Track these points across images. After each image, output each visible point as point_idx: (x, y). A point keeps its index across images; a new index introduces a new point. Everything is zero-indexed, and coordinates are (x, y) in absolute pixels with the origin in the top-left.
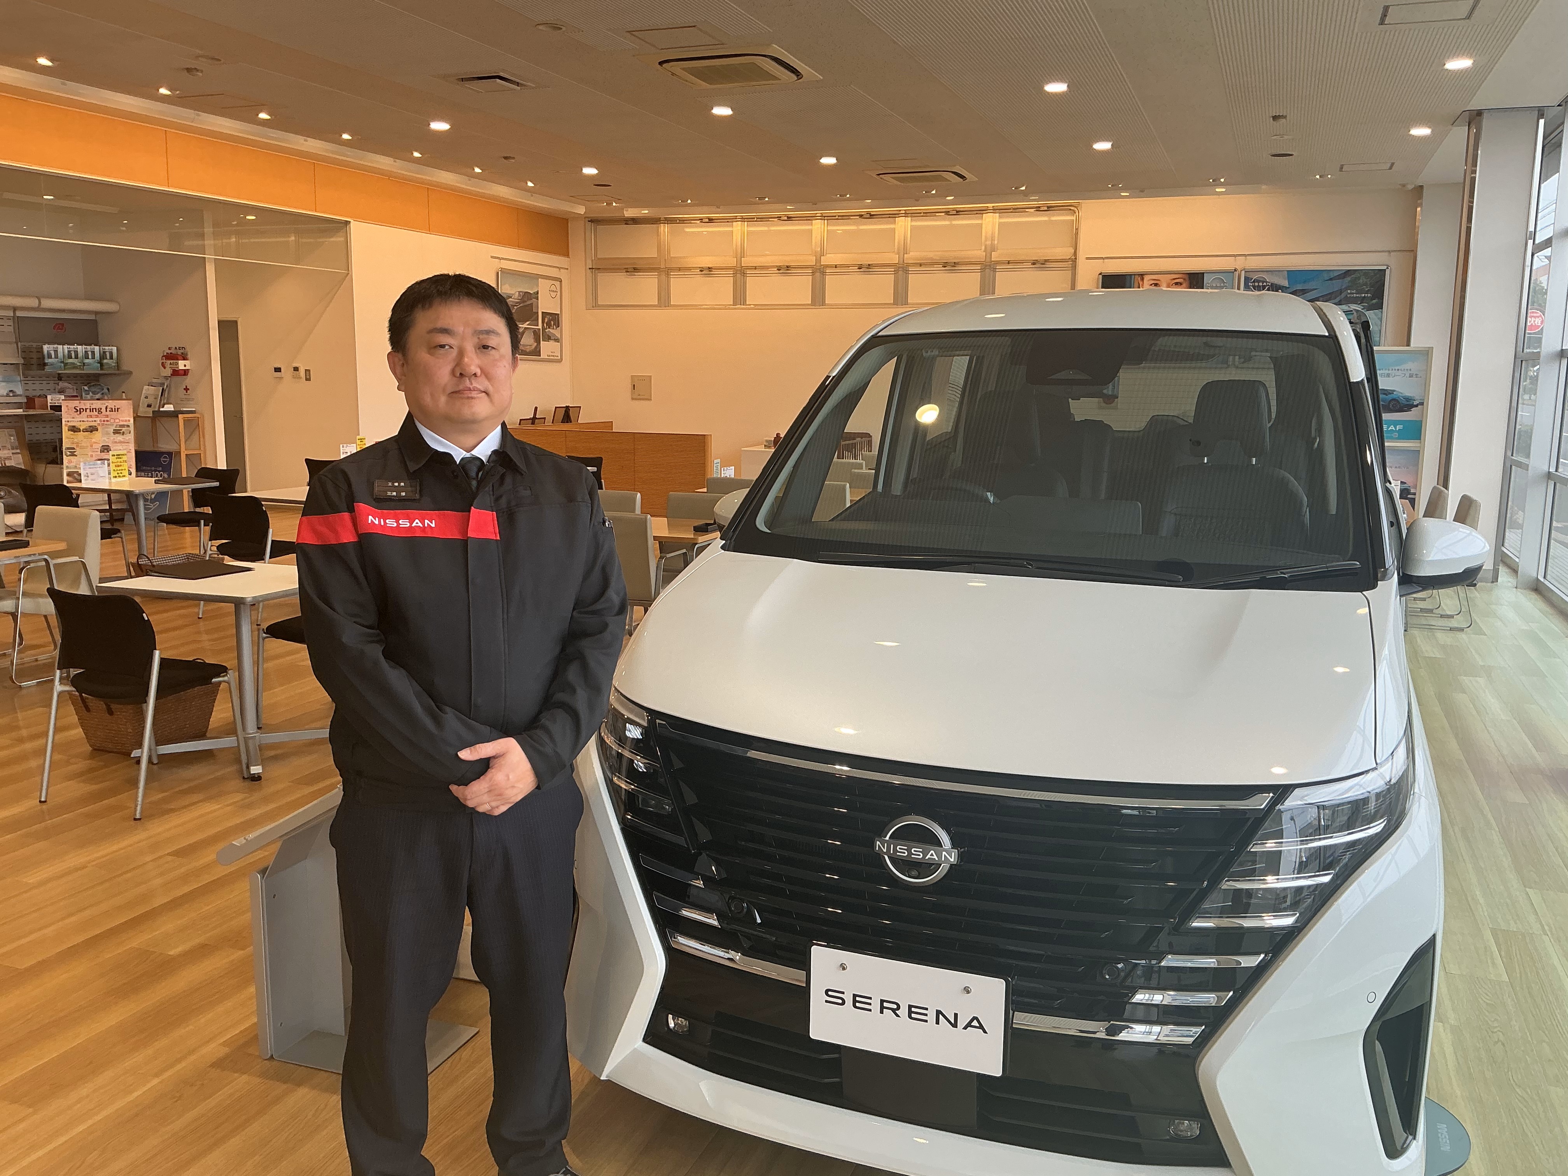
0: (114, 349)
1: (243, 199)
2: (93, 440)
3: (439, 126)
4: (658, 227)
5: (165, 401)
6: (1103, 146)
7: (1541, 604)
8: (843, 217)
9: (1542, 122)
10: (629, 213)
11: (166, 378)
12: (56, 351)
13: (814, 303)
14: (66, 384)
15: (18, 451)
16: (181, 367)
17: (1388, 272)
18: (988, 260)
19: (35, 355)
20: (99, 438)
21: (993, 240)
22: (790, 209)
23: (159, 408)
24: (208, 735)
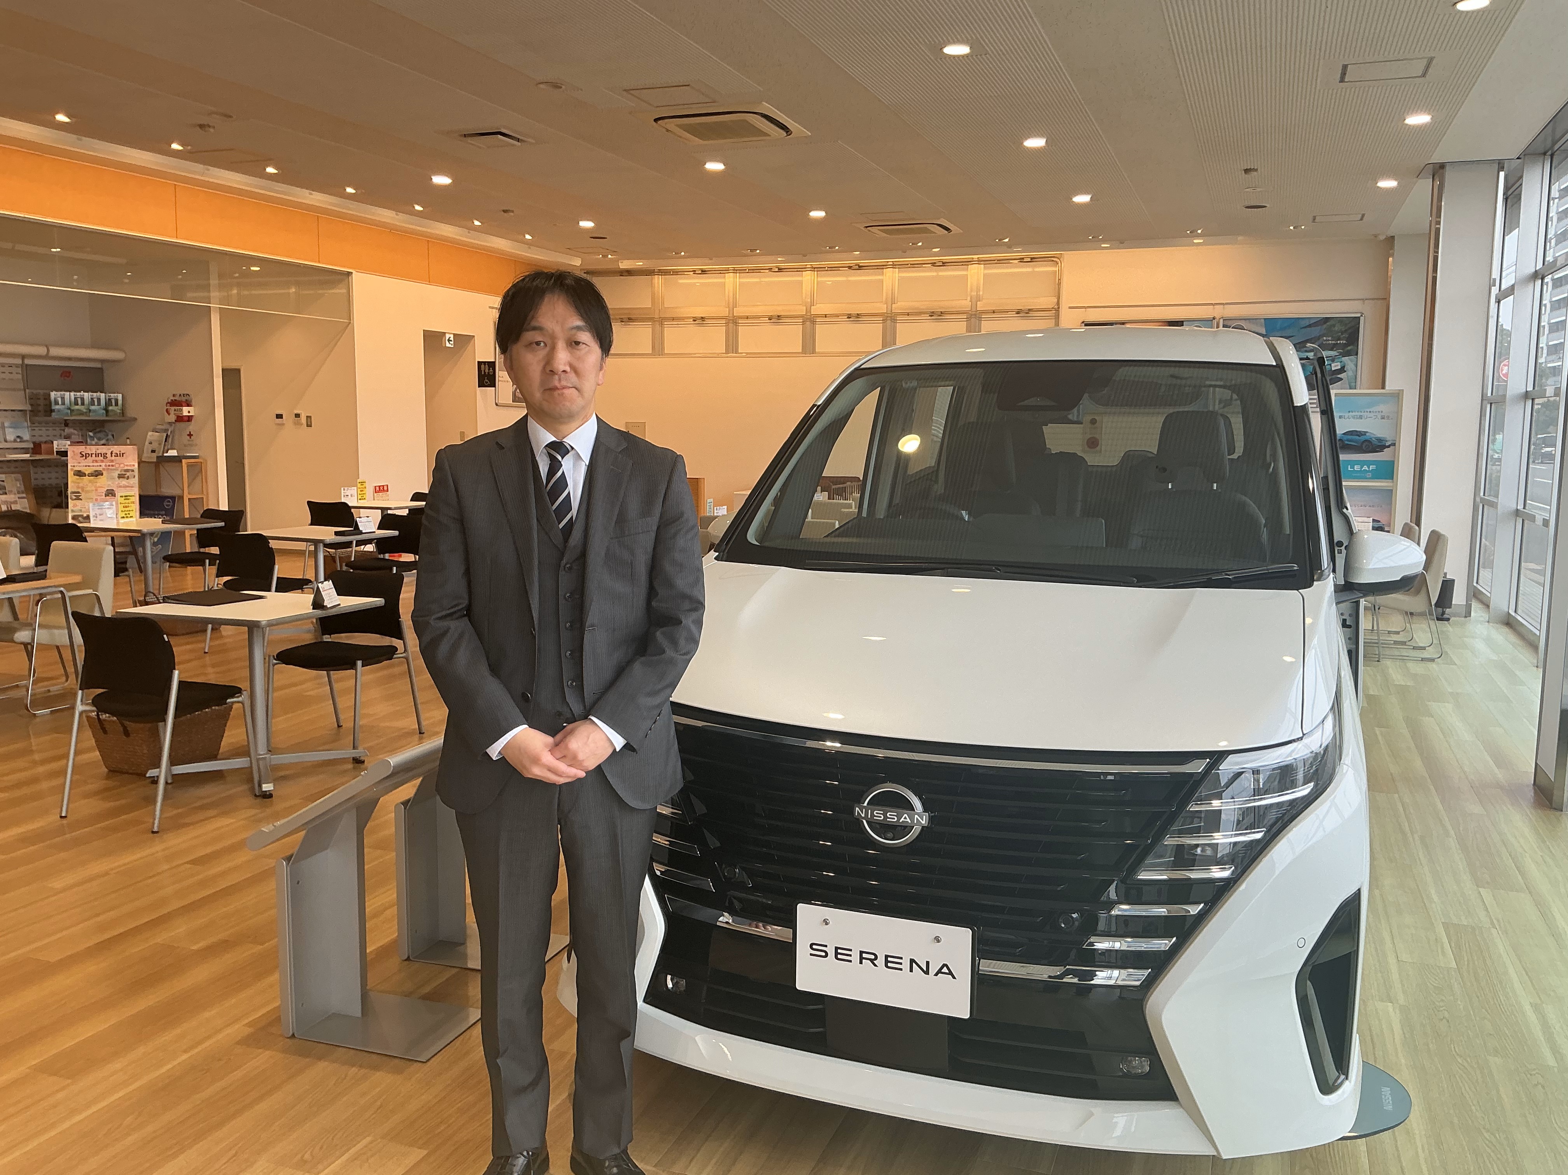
0: (120, 397)
1: (249, 250)
2: (98, 484)
3: (441, 180)
4: (652, 279)
5: (169, 447)
6: (1082, 199)
7: (1513, 638)
8: (832, 269)
9: (1502, 174)
10: (624, 265)
11: (170, 424)
12: (63, 398)
13: (804, 351)
14: (72, 430)
15: (24, 495)
16: (185, 413)
17: (1362, 319)
18: (974, 310)
19: (42, 402)
20: (104, 483)
21: (978, 290)
22: (780, 261)
23: (163, 453)
24: (219, 757)
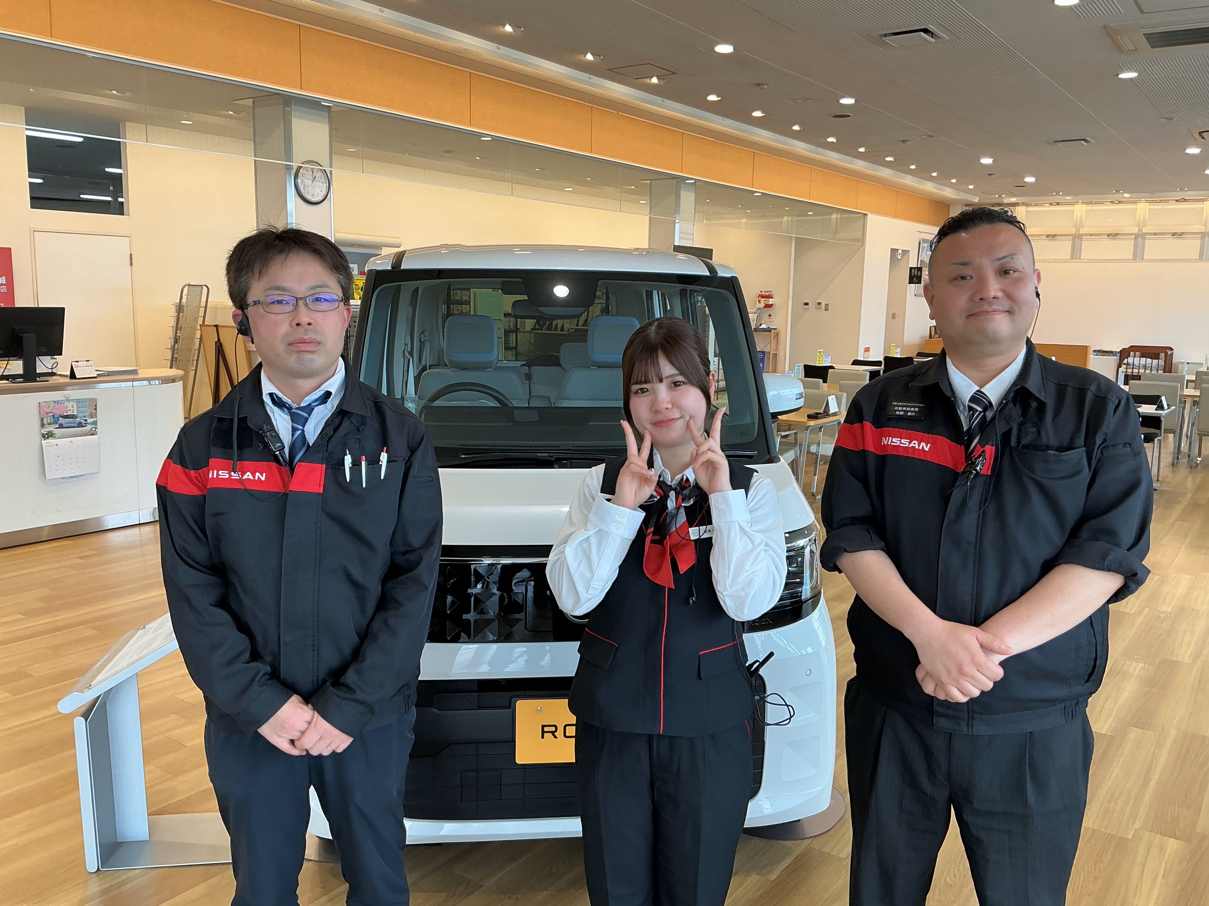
5: (759, 322)
11: (761, 308)
13: (1135, 258)
16: (771, 303)
23: (756, 326)
